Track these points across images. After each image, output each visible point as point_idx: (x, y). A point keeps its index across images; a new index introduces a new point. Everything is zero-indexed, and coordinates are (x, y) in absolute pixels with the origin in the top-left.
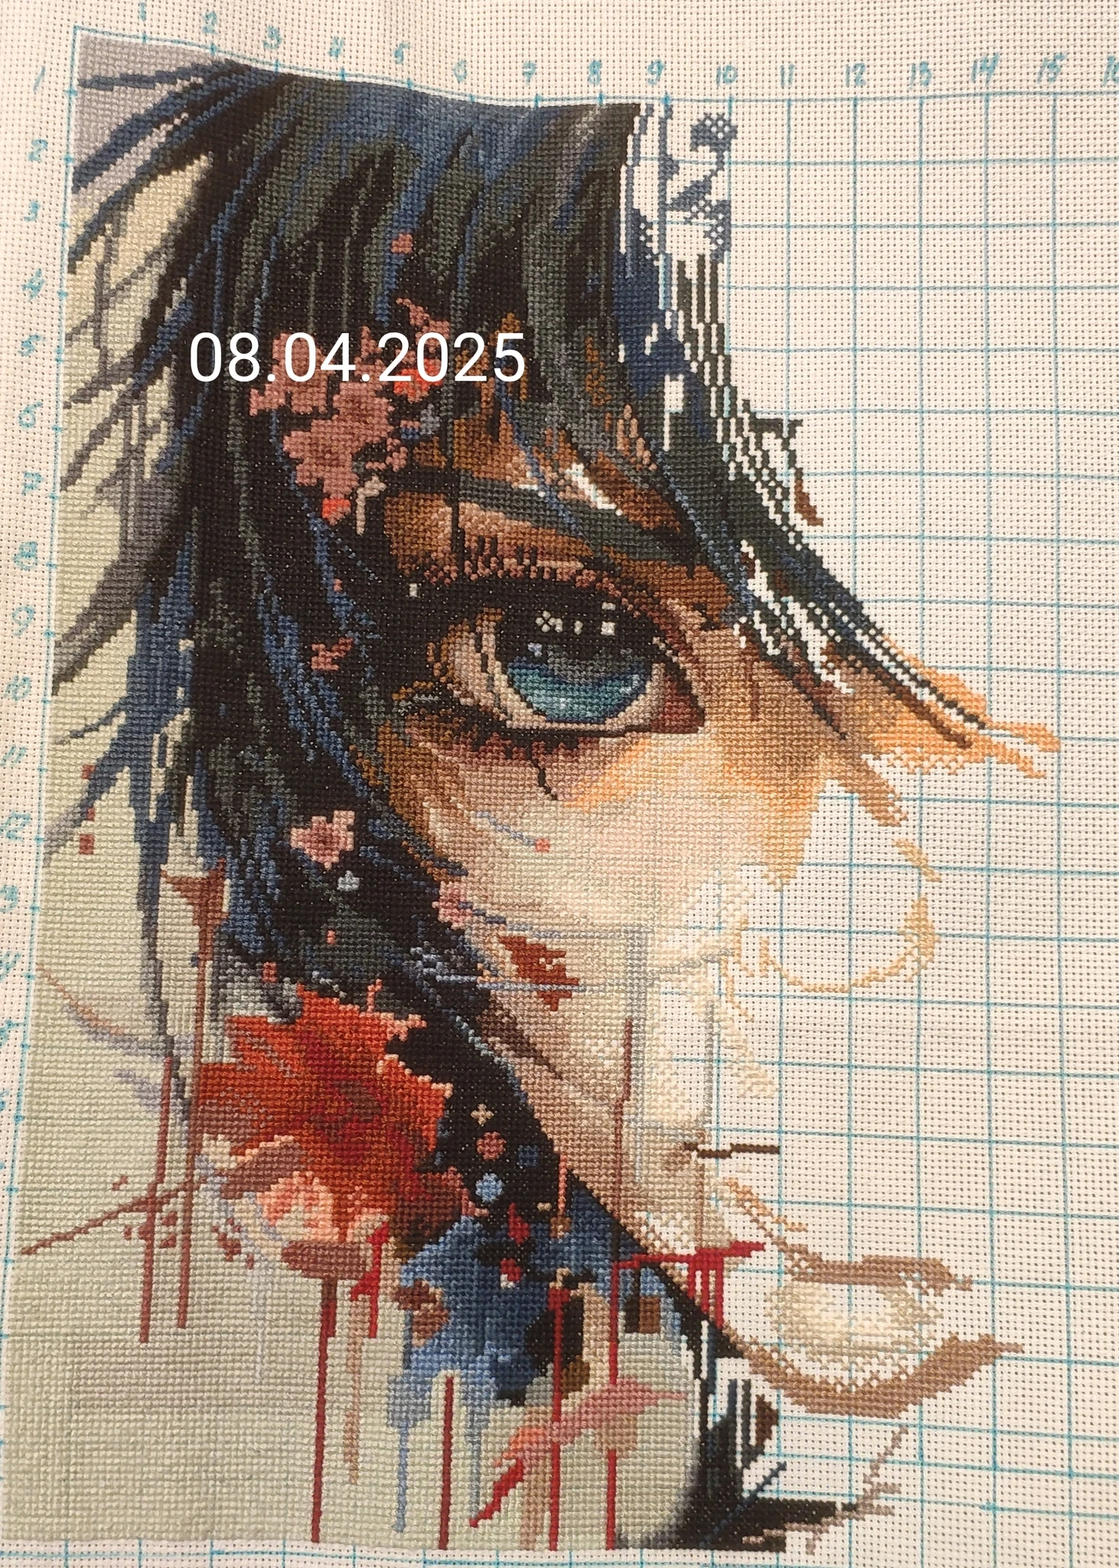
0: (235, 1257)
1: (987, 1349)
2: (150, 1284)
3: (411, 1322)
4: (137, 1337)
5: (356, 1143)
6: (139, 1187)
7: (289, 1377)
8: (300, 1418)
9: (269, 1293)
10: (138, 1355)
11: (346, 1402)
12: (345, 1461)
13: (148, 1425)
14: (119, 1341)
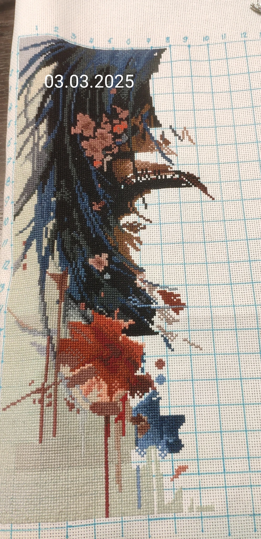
0: (73, 410)
2: (43, 420)
3: (137, 429)
4: (38, 441)
5: (114, 365)
6: (38, 385)
7: (94, 454)
8: (98, 469)
9: (86, 422)
10: (39, 449)
11: (115, 461)
12: (116, 484)
13: (42, 476)
14: (32, 443)
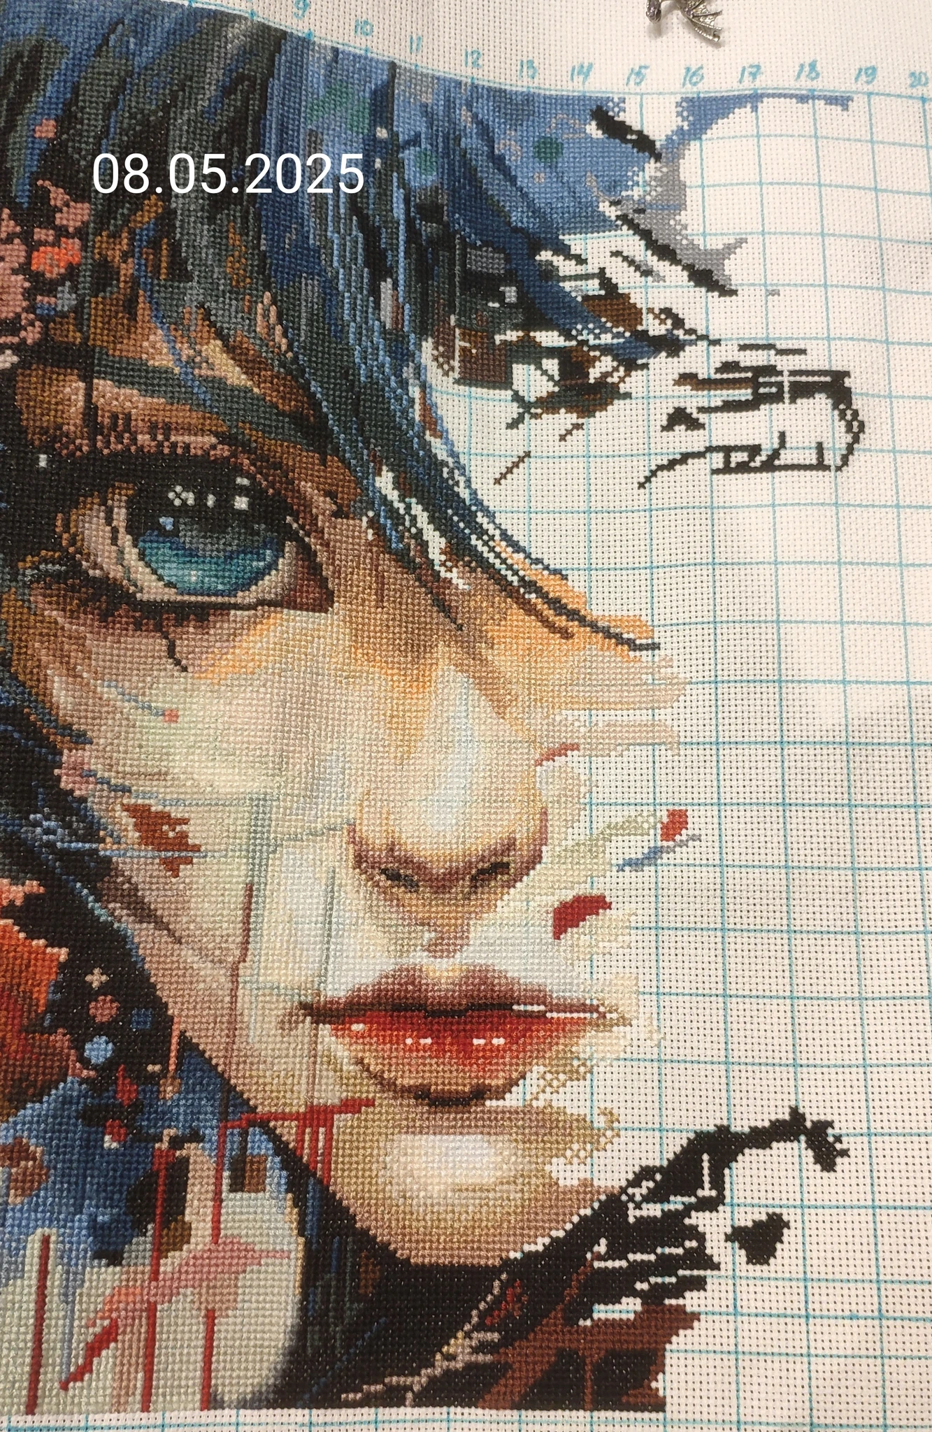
1: (585, 1193)
3: (9, 1180)
